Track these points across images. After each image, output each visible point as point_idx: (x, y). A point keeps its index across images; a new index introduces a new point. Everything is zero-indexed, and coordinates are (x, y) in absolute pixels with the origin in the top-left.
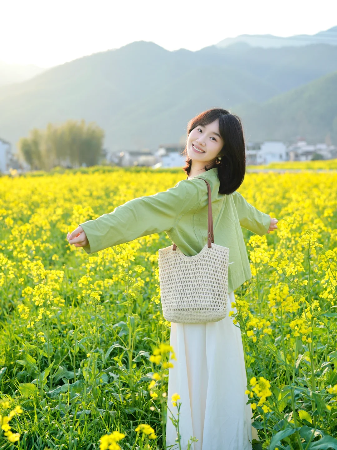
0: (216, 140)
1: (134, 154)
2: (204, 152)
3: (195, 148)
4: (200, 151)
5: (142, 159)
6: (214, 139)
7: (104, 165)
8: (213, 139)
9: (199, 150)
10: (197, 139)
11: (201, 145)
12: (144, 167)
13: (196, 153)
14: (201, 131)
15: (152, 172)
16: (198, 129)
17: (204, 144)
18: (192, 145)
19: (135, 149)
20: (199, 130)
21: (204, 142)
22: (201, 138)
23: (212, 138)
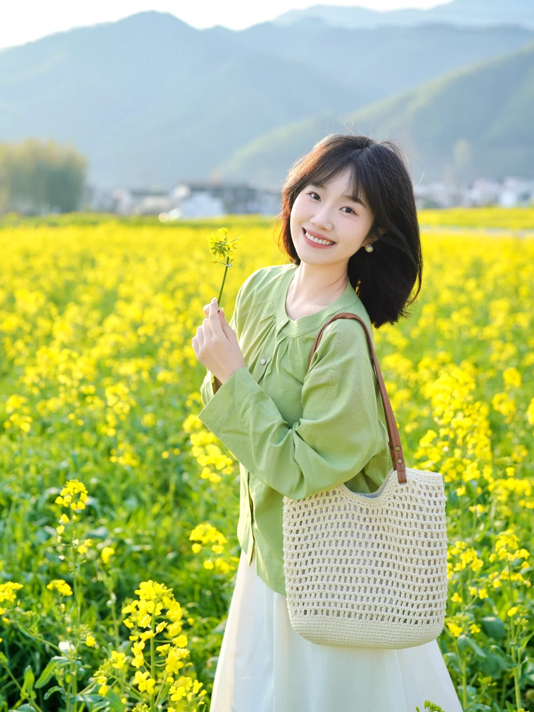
0: (354, 213)
1: (139, 194)
2: (333, 243)
3: (312, 238)
4: (324, 242)
5: (150, 203)
6: (349, 210)
7: (89, 211)
8: (347, 211)
9: (320, 242)
10: (312, 217)
11: (324, 229)
12: (150, 218)
13: (316, 249)
14: (317, 197)
15: (163, 226)
16: (310, 194)
17: (329, 227)
18: (301, 232)
19: (139, 185)
20: (313, 195)
21: (329, 222)
22: (321, 213)
23: (344, 209)
